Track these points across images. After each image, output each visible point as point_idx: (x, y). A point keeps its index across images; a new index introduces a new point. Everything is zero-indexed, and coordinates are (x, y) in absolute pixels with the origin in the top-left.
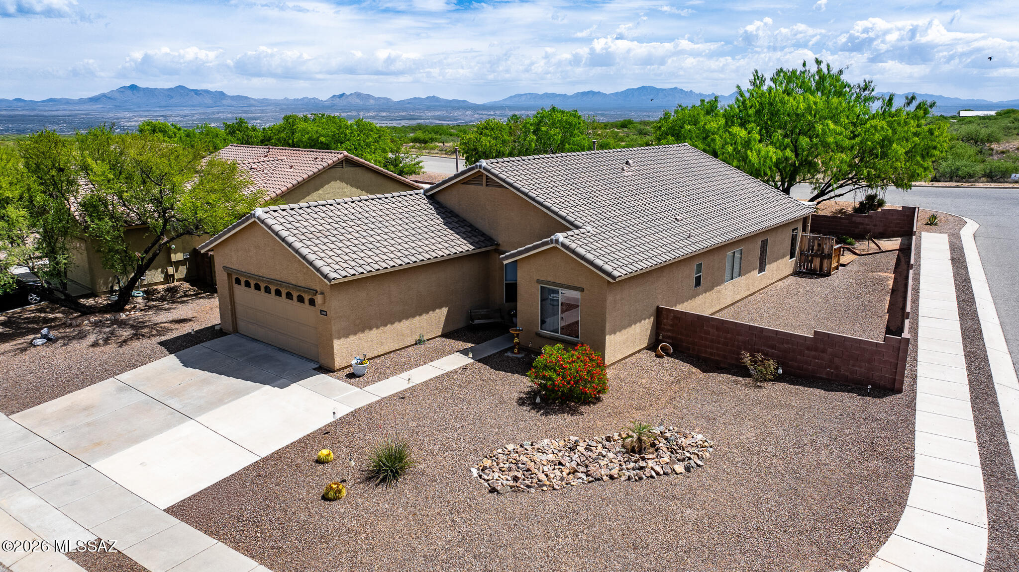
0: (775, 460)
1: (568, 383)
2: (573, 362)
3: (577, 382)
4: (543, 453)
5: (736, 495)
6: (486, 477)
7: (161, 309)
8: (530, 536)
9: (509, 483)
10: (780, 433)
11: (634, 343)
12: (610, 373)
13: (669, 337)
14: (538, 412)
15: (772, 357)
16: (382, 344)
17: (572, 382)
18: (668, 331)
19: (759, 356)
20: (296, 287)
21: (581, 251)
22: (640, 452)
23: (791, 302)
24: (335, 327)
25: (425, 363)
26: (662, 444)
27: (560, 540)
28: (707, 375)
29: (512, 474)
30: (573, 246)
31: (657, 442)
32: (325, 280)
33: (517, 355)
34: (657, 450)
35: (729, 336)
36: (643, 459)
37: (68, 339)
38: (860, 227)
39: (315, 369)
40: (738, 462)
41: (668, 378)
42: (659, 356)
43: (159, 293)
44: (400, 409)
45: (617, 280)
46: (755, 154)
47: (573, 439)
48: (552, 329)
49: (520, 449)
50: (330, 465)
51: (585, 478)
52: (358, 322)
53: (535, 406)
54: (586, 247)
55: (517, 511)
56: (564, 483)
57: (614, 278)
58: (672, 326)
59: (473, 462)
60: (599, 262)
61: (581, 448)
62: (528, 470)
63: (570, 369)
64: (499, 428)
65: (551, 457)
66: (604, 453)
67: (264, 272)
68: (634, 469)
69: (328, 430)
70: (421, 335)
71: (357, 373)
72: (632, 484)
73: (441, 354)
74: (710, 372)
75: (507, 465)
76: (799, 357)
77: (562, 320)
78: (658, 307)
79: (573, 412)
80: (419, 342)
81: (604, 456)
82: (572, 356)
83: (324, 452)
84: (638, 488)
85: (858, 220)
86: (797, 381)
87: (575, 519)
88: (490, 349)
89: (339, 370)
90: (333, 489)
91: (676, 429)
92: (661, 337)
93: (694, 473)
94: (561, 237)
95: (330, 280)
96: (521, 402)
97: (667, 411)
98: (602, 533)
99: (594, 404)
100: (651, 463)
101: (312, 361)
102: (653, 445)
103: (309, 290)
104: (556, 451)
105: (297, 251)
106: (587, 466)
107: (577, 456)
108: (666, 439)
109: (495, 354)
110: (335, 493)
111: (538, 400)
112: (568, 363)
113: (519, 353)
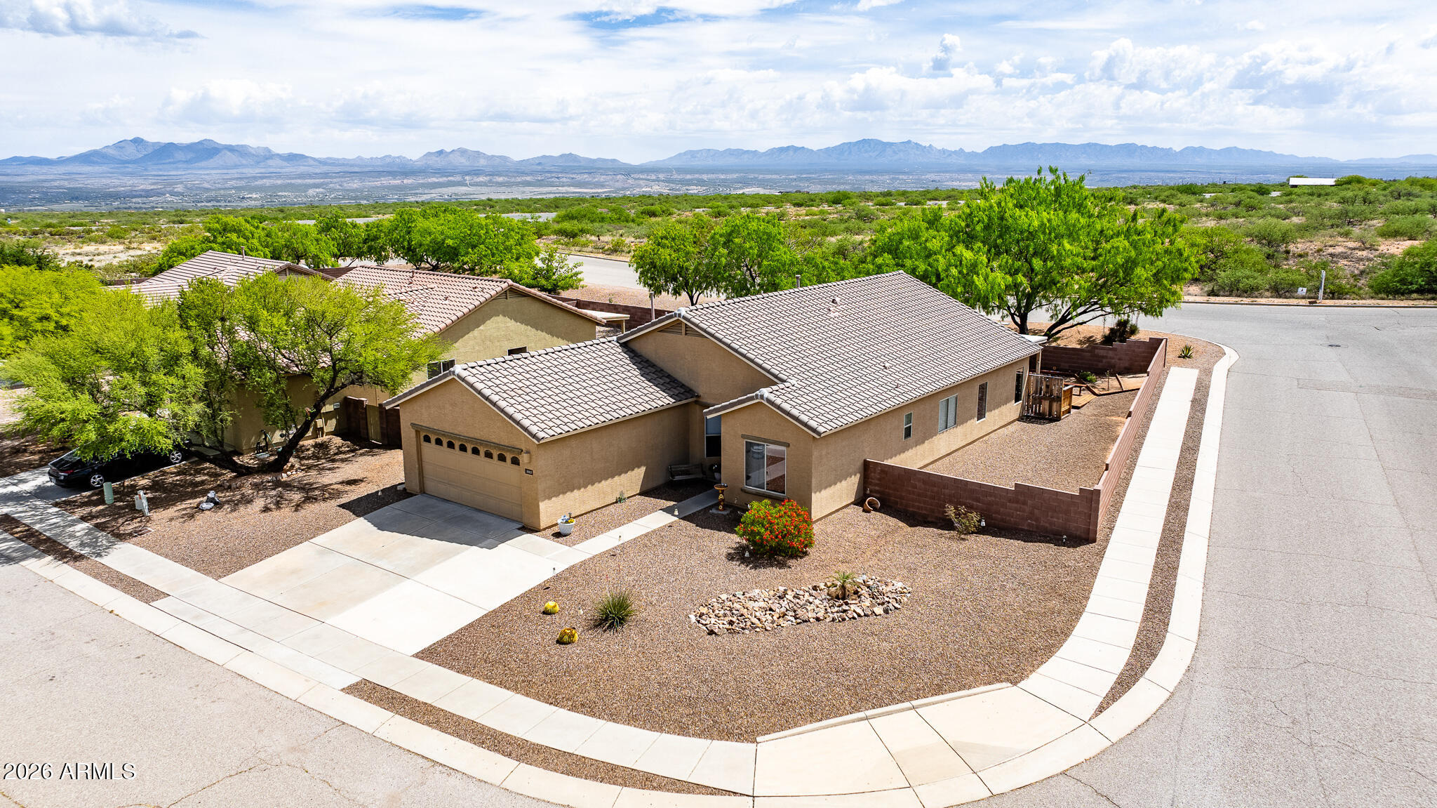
0: (966, 603)
1: (777, 537)
2: (781, 517)
3: (784, 537)
4: (755, 601)
5: (927, 631)
6: (704, 622)
7: (323, 469)
8: (747, 666)
9: (725, 626)
10: (975, 580)
11: (841, 497)
12: (816, 528)
13: (877, 492)
14: (747, 566)
15: (976, 510)
16: (584, 502)
17: (780, 536)
18: (876, 485)
19: (963, 509)
20: (498, 446)
21: (786, 406)
22: (843, 598)
23: (1011, 452)
24: (541, 486)
25: (629, 521)
26: (864, 591)
27: (773, 668)
28: (913, 529)
29: (727, 619)
30: (778, 401)
31: (859, 590)
32: (534, 440)
33: (721, 511)
34: (859, 597)
35: (935, 489)
36: (847, 604)
37: (235, 505)
38: (1104, 360)
39: (519, 529)
40: (932, 605)
41: (875, 532)
42: (866, 511)
43: (308, 450)
44: (613, 565)
45: (822, 435)
46: (982, 279)
47: (782, 589)
48: (757, 484)
49: (733, 598)
50: (557, 615)
51: (794, 621)
52: (562, 481)
53: (743, 560)
54: (791, 402)
55: (735, 648)
56: (775, 625)
57: (819, 434)
58: (879, 480)
59: (691, 610)
60: (804, 418)
61: (790, 596)
62: (742, 615)
63: (778, 524)
64: (711, 580)
65: (762, 604)
66: (811, 600)
67: (461, 430)
68: (837, 612)
69: (547, 585)
70: (622, 493)
71: (563, 532)
72: (836, 624)
73: (643, 512)
74: (916, 526)
75: (722, 612)
76: (1002, 509)
77: (767, 474)
78: (865, 461)
79: (782, 565)
80: (619, 500)
81: (811, 603)
82: (780, 511)
83: (550, 604)
84: (843, 628)
85: (1102, 353)
86: (1000, 533)
87: (786, 653)
88: (693, 505)
89: (544, 529)
90: (568, 634)
91: (879, 578)
92: (868, 492)
93: (891, 615)
94: (765, 392)
95: (538, 440)
96: (730, 557)
97: (871, 563)
98: (810, 662)
99: (801, 558)
100: (853, 607)
101: (513, 521)
102: (856, 592)
103: (512, 449)
104: (766, 600)
105: (502, 411)
106: (795, 611)
107: (786, 602)
108: (868, 587)
109: (699, 512)
110: (570, 637)
111: (747, 554)
112: (775, 517)
113: (724, 509)
